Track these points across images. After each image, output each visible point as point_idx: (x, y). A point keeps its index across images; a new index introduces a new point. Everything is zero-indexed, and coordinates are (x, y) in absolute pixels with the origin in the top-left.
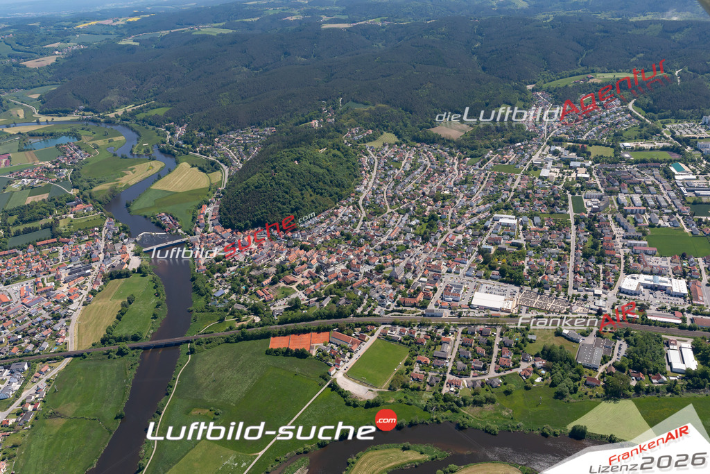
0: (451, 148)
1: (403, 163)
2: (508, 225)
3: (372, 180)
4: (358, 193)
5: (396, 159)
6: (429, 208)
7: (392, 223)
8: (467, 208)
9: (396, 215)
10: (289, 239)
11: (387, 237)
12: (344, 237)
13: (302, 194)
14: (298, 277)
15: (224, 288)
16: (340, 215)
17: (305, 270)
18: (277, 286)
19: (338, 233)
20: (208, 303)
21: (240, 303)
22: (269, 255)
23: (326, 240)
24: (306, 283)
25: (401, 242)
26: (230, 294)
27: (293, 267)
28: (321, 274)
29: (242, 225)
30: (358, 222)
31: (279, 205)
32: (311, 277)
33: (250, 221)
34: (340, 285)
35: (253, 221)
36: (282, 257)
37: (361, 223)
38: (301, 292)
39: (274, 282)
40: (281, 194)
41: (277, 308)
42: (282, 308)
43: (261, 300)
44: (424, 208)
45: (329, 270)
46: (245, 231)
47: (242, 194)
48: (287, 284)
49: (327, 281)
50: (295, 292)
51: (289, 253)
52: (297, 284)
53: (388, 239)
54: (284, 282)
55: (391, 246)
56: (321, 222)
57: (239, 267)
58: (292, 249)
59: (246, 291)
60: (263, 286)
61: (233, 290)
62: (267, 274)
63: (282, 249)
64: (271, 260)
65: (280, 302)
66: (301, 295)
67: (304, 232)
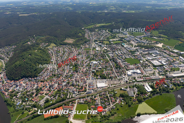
0: (71, 45)
1: (61, 51)
2: (95, 64)
3: (54, 57)
4: (52, 62)
5: (58, 50)
6: (73, 63)
7: (65, 69)
8: (83, 61)
9: (66, 66)
10: (36, 80)
11: (66, 73)
12: (53, 76)
13: (36, 65)
14: (44, 91)
15: (19, 101)
16: (49, 69)
17: (45, 88)
18: (38, 96)
19: (51, 75)
20: (15, 108)
21: (27, 105)
22: (31, 86)
23: (48, 78)
24: (48, 93)
25: (70, 74)
26: (22, 103)
27: (41, 89)
28: (51, 89)
29: (17, 78)
30: (55, 70)
31: (29, 70)
32: (48, 90)
33: (20, 76)
34: (59, 91)
35: (21, 76)
36: (36, 86)
37: (56, 70)
38: (47, 96)
39: (36, 95)
40: (29, 66)
41: (41, 103)
42: (43, 103)
43: (35, 102)
44: (72, 63)
45: (53, 87)
46: (19, 80)
47: (15, 68)
48: (41, 94)
49: (54, 90)
50: (45, 96)
51: (37, 84)
52: (44, 94)
53: (66, 74)
54: (40, 94)
55: (68, 75)
56: (45, 73)
57: (22, 93)
58: (38, 83)
59: (28, 100)
60: (33, 97)
61: (23, 101)
62: (33, 93)
63: (35, 83)
64: (32, 88)
65: (41, 101)
66: (47, 97)
67: (40, 77)
